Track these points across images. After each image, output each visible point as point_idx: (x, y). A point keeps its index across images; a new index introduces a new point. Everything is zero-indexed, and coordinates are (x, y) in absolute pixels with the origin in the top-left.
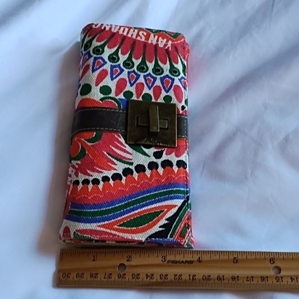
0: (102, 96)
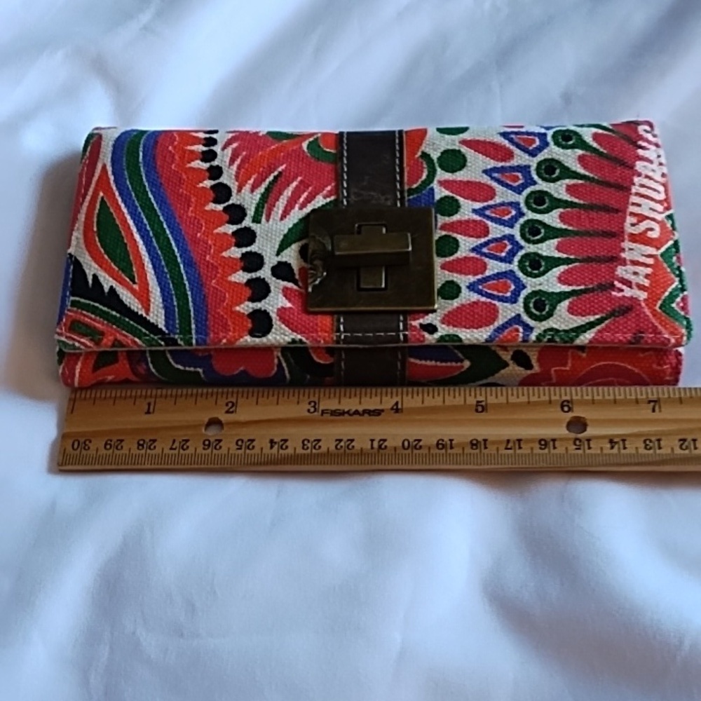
0: (435, 156)
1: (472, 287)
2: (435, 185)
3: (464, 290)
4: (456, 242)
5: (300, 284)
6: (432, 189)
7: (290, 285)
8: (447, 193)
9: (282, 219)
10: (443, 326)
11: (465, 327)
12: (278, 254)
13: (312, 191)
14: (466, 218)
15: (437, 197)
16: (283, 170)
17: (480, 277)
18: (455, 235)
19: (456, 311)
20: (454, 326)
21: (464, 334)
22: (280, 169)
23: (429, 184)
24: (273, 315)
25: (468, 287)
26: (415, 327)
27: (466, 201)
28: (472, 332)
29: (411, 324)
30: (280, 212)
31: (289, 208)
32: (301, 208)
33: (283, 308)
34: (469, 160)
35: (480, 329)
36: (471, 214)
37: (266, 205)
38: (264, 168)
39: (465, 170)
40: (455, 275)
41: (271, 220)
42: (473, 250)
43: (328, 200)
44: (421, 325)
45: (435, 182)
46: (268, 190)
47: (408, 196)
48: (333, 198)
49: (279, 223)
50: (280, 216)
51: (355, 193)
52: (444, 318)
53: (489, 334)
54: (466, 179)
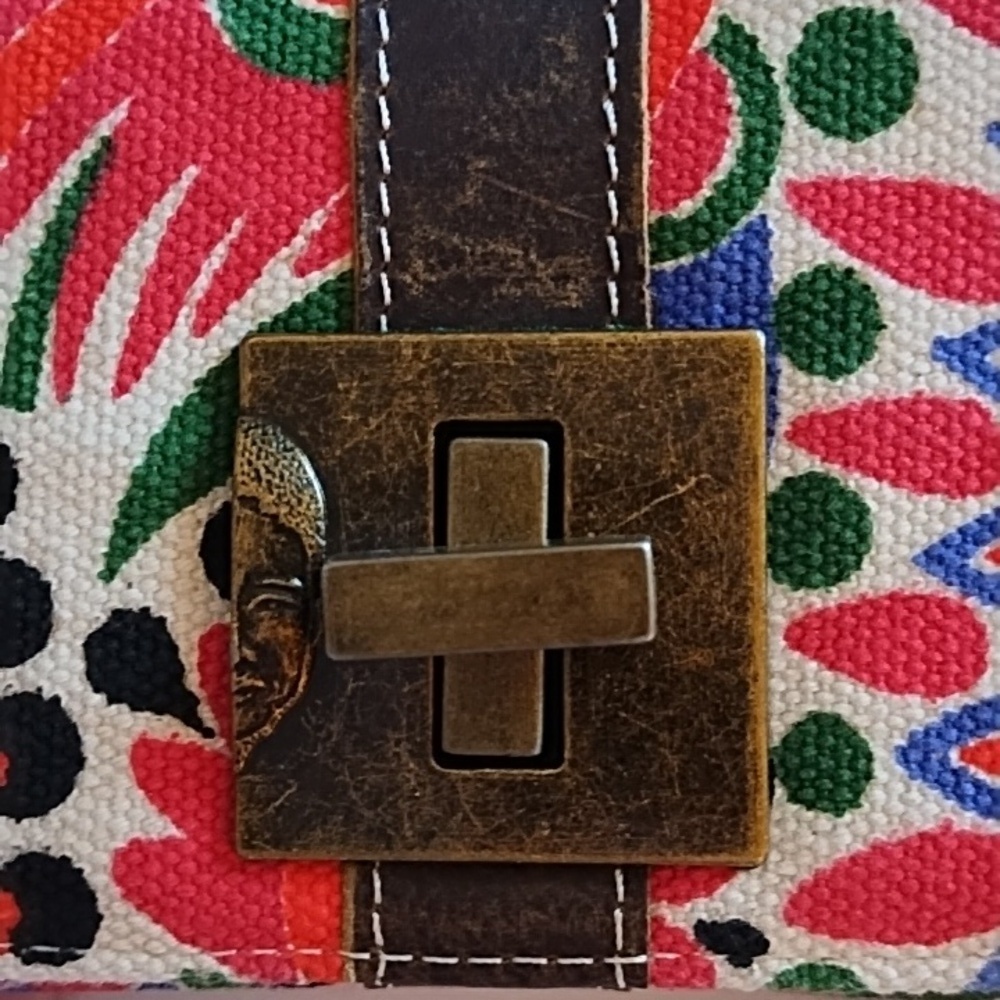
1: (918, 756)
2: (773, 204)
3: (886, 769)
4: (857, 513)
5: (205, 713)
6: (760, 232)
7: (162, 727)
8: (823, 250)
9: (121, 389)
10: (791, 932)
11: (881, 938)
12: (109, 574)
13: (243, 235)
14: (904, 387)
15: (782, 275)
16: (117, 130)
17: (953, 703)
18: (853, 481)
19: (849, 874)
20: (837, 934)
21: (878, 964)
22: (105, 129)
23: (747, 207)
24: (100, 880)
25: (904, 755)
26: (677, 935)
27: (908, 293)
28: (912, 955)
29: (658, 921)
30: (115, 348)
31: (149, 329)
32: (201, 329)
33: (136, 845)
34: (926, 71)
35: (942, 947)
36: (924, 367)
37: (52, 314)
38: (36, 119)
39: (907, 121)
40: (847, 686)
41: (77, 390)
42: (932, 558)
43: (316, 278)
44: (700, 926)
45: (775, 191)
46: (57, 233)
47: (656, 257)
48: (335, 268)
49: (109, 408)
50: (111, 368)
51: (428, 248)
52: (794, 902)
53: (979, 965)
54: (910, 172)
